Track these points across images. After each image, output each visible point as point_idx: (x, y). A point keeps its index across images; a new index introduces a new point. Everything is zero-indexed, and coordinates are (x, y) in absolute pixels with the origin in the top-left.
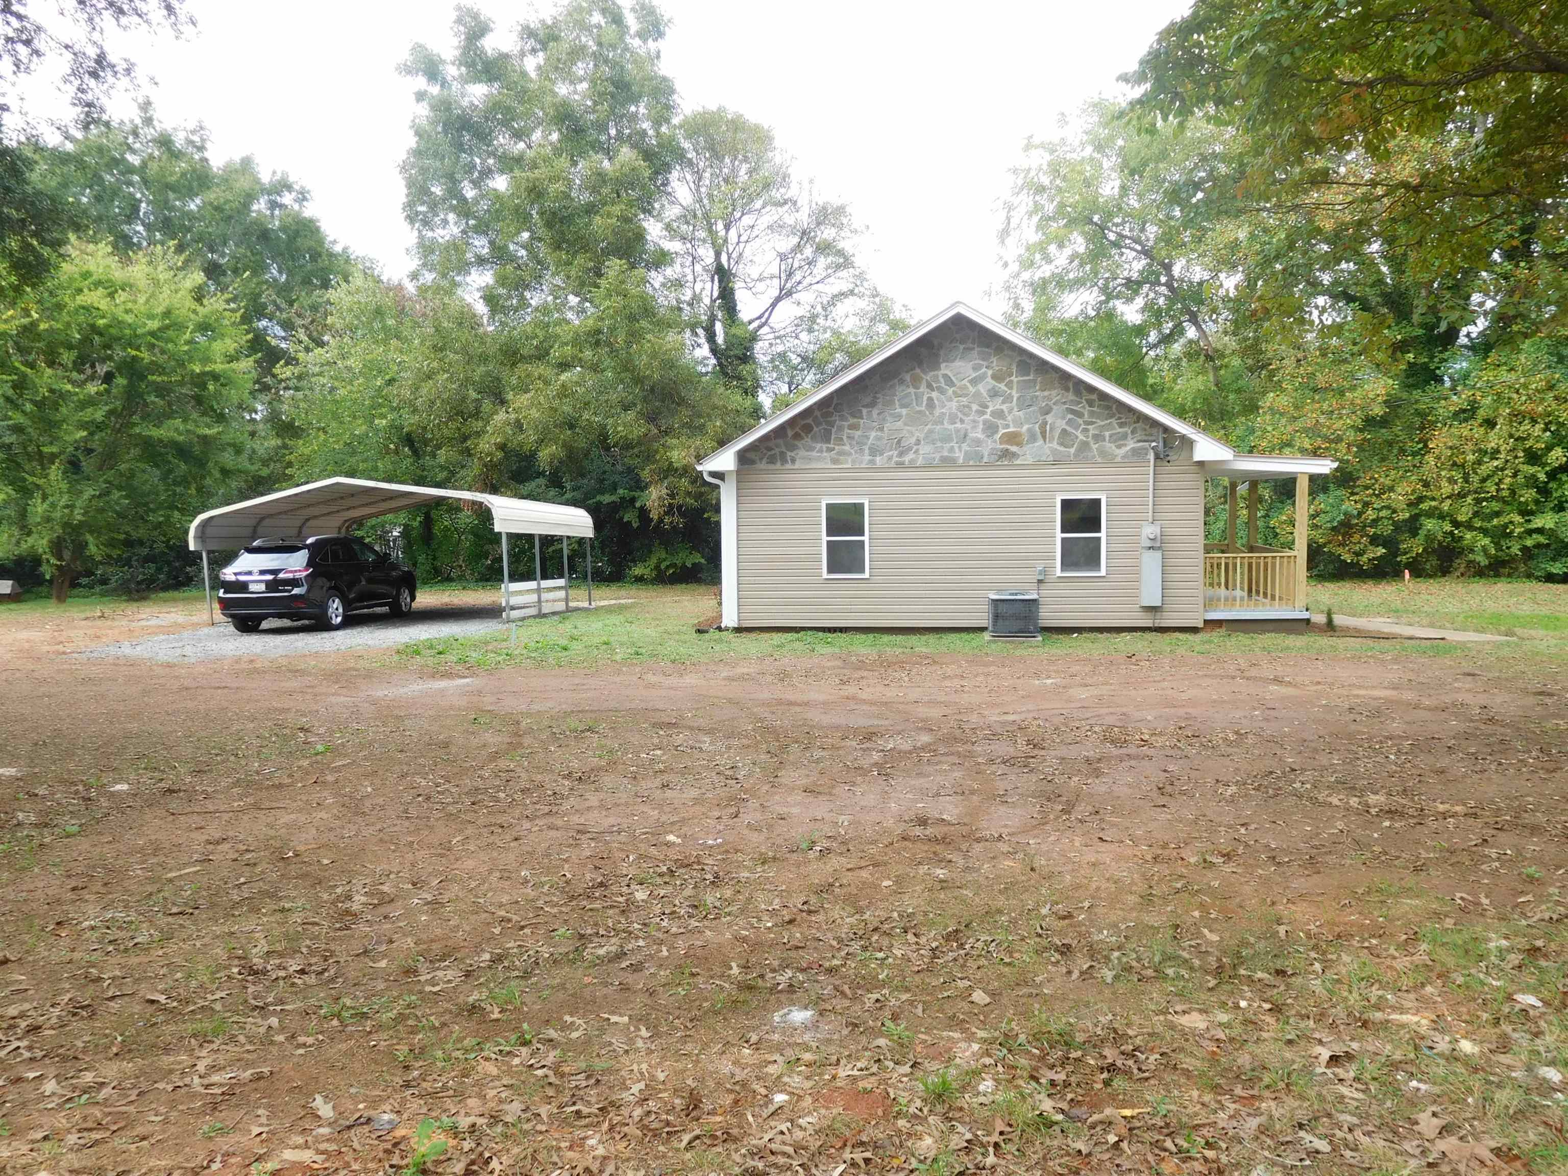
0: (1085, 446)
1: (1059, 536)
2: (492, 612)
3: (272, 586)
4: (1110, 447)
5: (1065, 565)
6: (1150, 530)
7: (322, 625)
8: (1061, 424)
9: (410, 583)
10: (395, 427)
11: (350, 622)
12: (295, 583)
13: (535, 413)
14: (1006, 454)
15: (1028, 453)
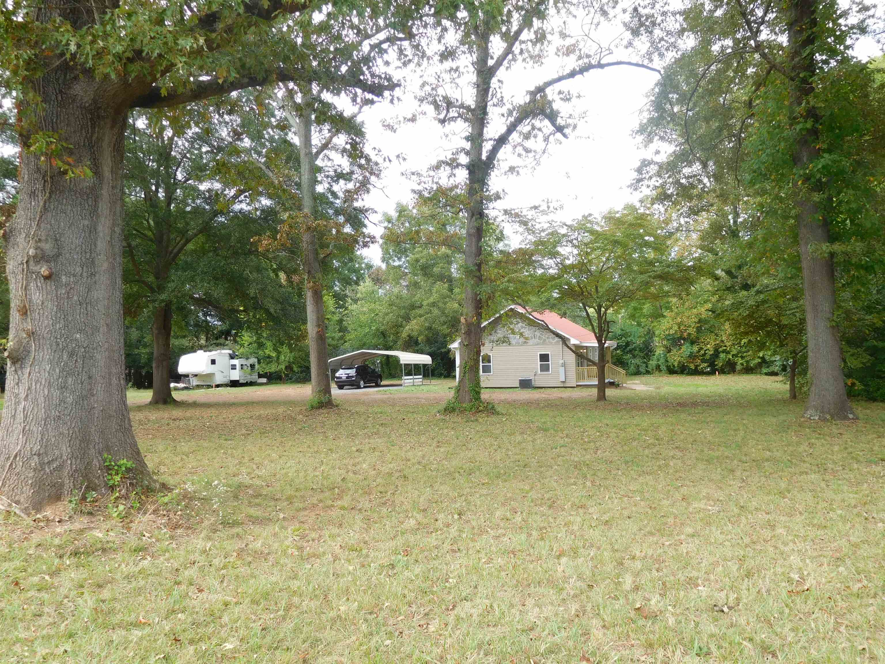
0: (545, 340)
1: (539, 363)
2: (401, 385)
3: (347, 378)
4: (551, 340)
5: (541, 371)
6: (561, 361)
7: (359, 387)
8: (538, 334)
9: (380, 377)
10: (377, 330)
11: (365, 387)
12: (352, 377)
13: (416, 327)
14: (525, 342)
15: (531, 342)
